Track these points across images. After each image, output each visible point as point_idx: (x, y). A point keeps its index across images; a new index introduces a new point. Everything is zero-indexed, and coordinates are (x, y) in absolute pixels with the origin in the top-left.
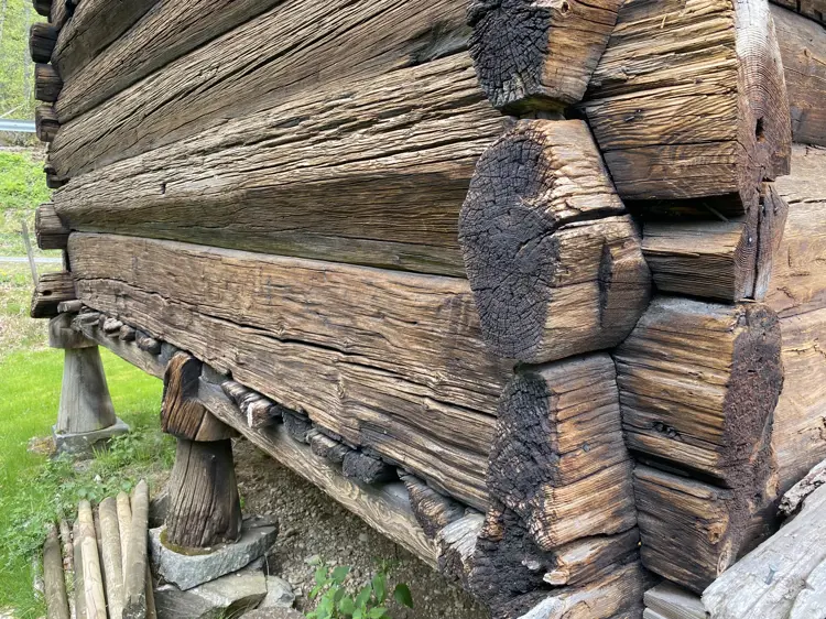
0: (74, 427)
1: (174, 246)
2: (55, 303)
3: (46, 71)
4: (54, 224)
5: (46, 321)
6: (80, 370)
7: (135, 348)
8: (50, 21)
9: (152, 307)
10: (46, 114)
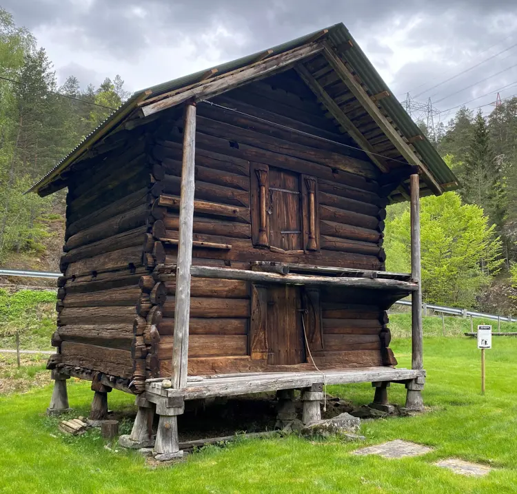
0: (56, 407)
1: (99, 347)
2: (55, 364)
3: (62, 291)
4: (58, 338)
5: (51, 371)
6: (59, 388)
7: (84, 374)
8: (65, 275)
9: (90, 362)
10: (60, 304)
